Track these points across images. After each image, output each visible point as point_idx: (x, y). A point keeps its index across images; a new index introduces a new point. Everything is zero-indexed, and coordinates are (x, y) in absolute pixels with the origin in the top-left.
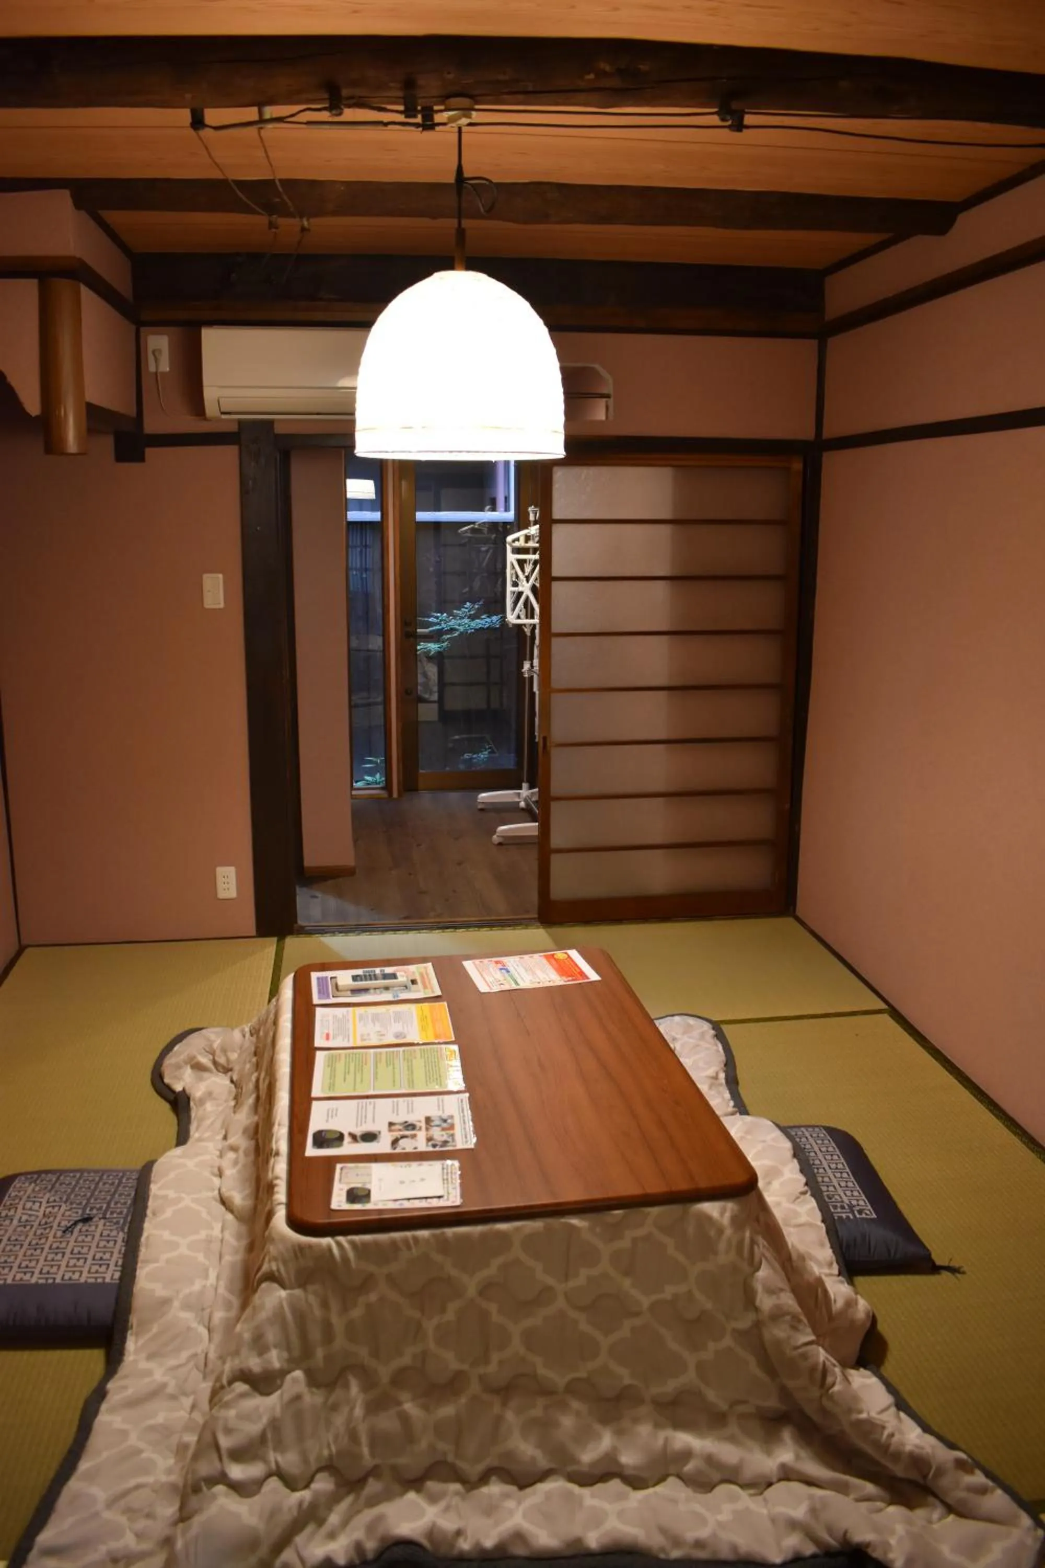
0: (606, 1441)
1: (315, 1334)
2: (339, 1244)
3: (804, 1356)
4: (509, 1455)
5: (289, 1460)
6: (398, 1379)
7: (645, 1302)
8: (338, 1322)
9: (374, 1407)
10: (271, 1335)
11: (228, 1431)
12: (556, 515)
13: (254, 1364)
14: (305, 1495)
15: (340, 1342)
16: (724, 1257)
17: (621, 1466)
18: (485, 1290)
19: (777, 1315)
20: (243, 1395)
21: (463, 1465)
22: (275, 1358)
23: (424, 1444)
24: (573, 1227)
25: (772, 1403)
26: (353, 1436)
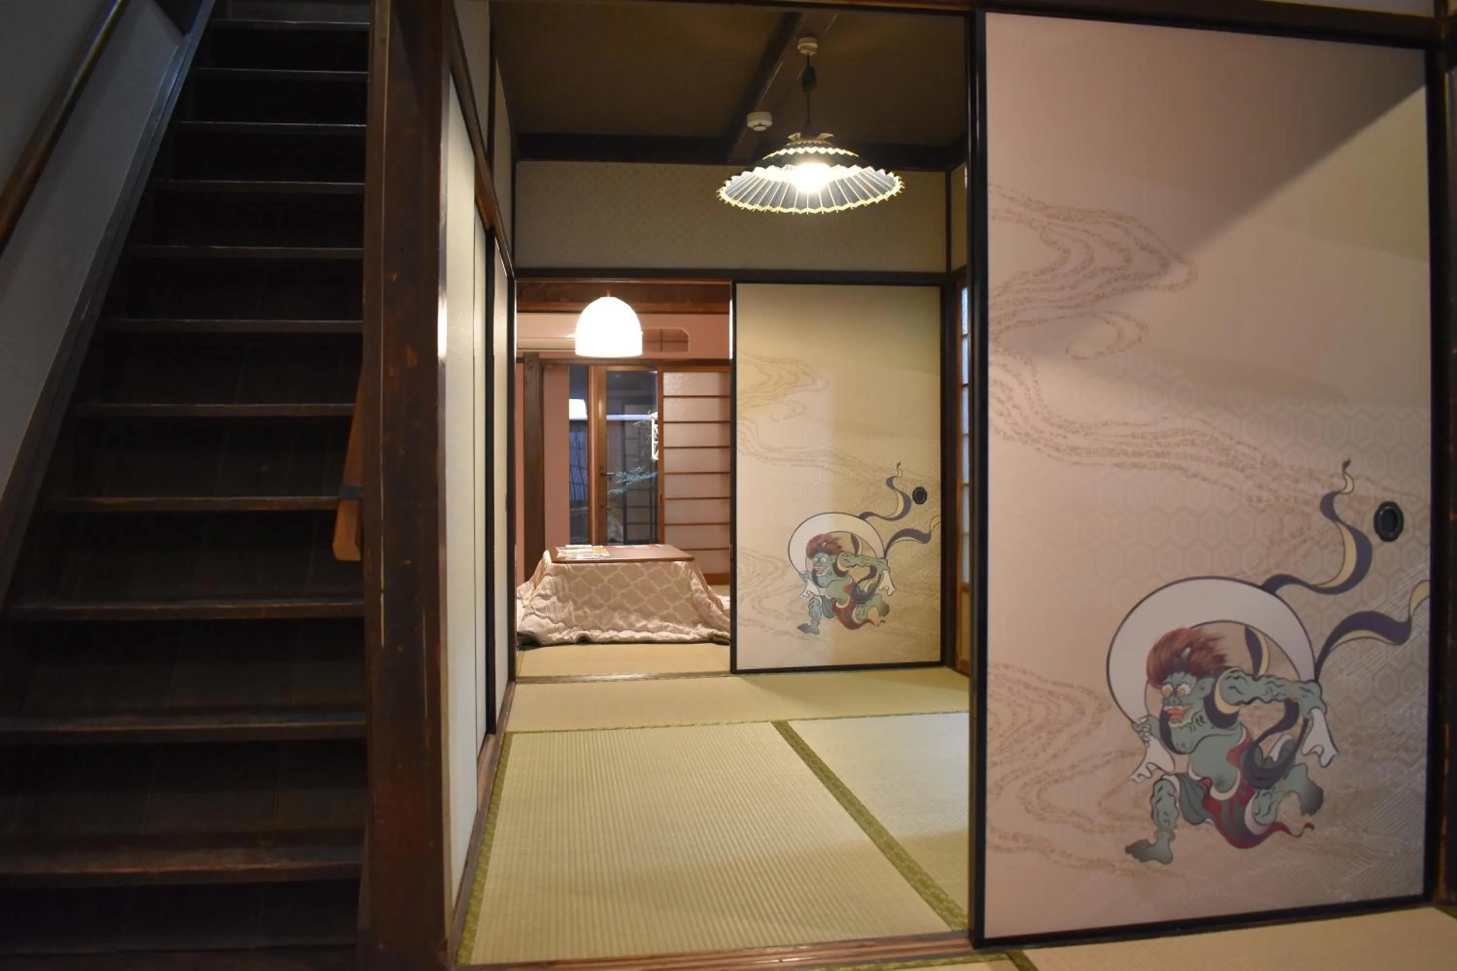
0: (644, 623)
1: (560, 588)
3: (704, 600)
4: (616, 624)
5: (552, 616)
6: (584, 603)
7: (658, 589)
8: (567, 587)
9: (576, 609)
10: (547, 586)
11: (535, 604)
12: (665, 393)
13: (543, 592)
14: (557, 626)
15: (567, 591)
16: (682, 575)
17: (650, 628)
18: (610, 581)
19: (697, 591)
20: (539, 599)
21: (601, 626)
22: (548, 592)
23: (590, 619)
24: (637, 566)
25: (696, 618)
26: (570, 614)
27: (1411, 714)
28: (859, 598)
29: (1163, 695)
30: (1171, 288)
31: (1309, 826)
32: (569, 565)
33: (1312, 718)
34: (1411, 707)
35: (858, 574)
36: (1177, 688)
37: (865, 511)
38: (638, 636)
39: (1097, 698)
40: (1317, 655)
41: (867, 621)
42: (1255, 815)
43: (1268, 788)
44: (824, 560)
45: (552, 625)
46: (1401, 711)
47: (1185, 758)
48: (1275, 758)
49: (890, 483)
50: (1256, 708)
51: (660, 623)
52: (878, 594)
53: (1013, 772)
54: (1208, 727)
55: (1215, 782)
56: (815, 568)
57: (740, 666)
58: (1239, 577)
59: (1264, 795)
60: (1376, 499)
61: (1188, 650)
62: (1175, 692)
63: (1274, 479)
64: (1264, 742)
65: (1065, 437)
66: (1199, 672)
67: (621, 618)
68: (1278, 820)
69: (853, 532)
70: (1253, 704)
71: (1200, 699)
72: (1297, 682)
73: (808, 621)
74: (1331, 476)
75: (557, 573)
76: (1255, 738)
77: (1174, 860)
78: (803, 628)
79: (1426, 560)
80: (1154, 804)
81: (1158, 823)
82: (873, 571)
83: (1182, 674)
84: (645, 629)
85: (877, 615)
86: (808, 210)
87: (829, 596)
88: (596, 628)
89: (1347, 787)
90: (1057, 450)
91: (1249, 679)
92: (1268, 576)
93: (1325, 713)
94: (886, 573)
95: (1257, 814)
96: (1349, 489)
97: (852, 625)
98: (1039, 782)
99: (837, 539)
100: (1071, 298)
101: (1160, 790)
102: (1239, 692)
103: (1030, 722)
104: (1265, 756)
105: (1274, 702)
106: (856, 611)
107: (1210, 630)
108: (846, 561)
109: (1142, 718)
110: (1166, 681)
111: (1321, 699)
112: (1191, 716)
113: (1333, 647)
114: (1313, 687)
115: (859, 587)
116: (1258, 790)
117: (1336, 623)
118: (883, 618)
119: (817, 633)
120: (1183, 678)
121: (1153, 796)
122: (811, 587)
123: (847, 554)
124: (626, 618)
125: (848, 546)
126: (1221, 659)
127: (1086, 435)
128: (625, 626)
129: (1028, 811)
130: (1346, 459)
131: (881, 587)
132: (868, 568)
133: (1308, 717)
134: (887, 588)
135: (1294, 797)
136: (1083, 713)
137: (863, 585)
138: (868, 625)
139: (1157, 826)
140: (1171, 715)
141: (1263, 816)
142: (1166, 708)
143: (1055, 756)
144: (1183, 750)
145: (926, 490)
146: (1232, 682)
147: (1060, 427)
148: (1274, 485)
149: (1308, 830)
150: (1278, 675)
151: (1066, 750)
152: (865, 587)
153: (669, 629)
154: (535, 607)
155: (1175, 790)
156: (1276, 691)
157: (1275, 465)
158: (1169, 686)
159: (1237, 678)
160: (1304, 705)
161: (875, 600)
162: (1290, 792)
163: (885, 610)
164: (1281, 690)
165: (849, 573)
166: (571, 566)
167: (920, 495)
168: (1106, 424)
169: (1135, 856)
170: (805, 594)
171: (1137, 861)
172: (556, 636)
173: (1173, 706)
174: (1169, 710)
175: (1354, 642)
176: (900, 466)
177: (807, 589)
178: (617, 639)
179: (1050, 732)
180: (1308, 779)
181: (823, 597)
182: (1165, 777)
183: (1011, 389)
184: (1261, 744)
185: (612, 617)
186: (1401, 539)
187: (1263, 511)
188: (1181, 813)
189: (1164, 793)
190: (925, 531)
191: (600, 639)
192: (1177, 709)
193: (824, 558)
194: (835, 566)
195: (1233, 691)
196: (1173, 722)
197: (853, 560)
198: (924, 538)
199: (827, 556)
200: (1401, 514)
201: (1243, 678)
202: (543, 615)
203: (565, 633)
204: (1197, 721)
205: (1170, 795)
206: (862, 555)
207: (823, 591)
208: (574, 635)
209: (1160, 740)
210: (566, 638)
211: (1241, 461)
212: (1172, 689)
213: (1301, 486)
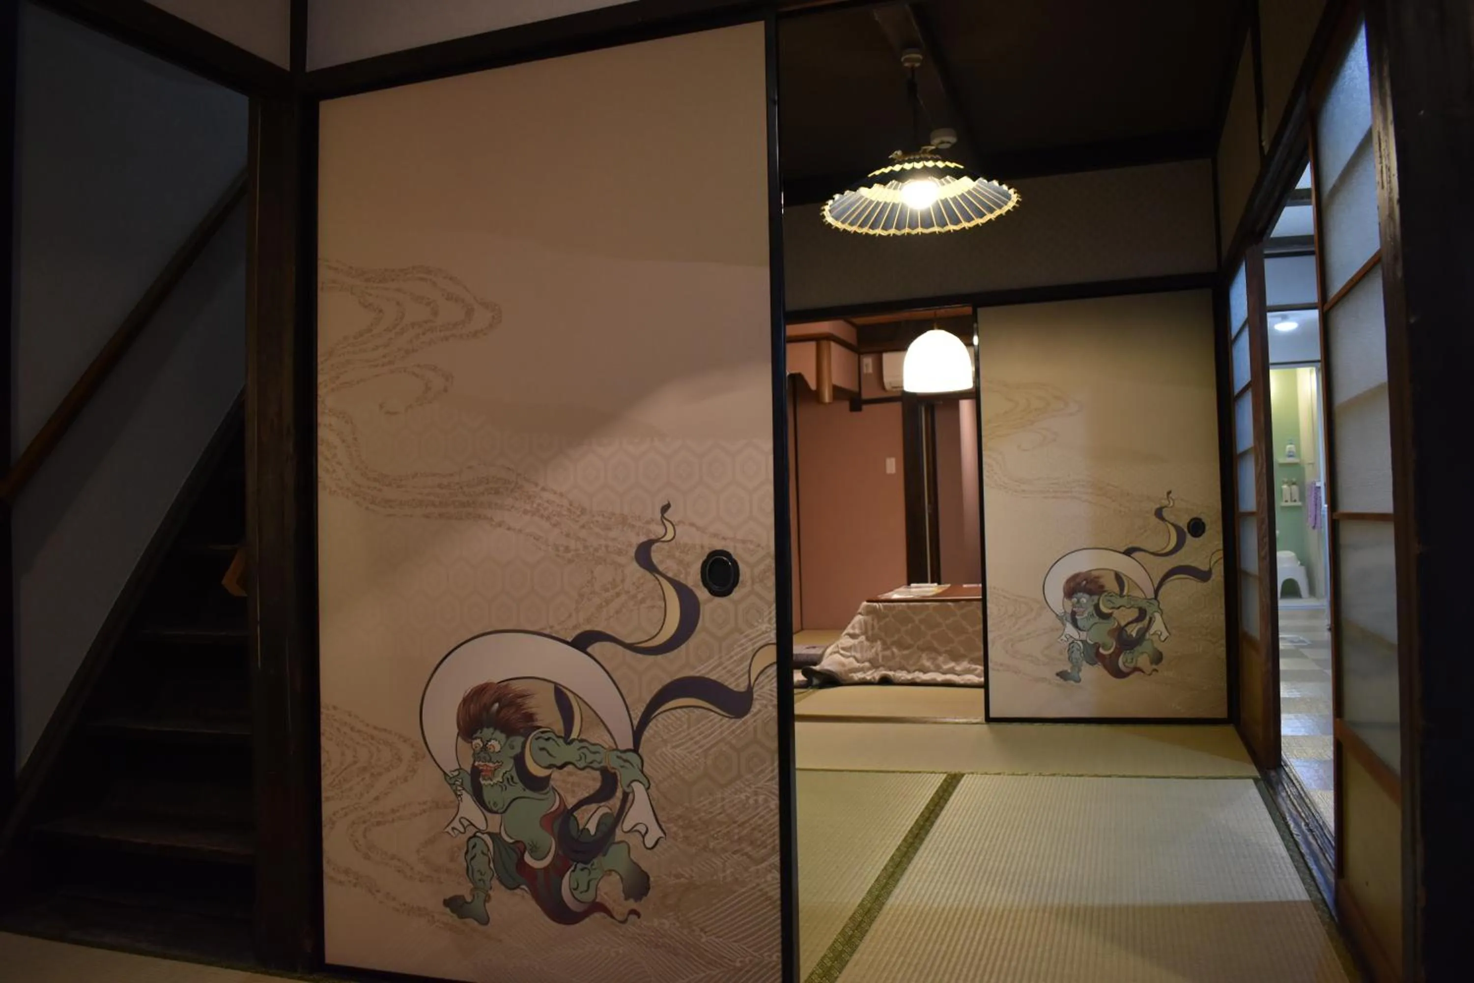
0: (952, 664)
1: (869, 627)
2: (879, 605)
4: (923, 665)
5: (858, 655)
6: (892, 643)
7: (970, 629)
8: (876, 626)
9: (884, 649)
10: (857, 626)
14: (861, 665)
15: (876, 630)
17: (956, 671)
18: (921, 621)
21: (909, 668)
22: (857, 631)
23: (898, 659)
24: (949, 606)
26: (877, 654)
27: (756, 801)
28: (1126, 643)
29: (474, 750)
30: (475, 334)
31: (634, 912)
32: (881, 604)
33: (633, 791)
34: (756, 793)
35: (1124, 616)
36: (487, 744)
37: (1130, 546)
38: (940, 678)
39: (412, 746)
40: (636, 723)
41: (1137, 669)
42: (573, 890)
43: (586, 863)
44: (1084, 600)
45: (857, 665)
46: (743, 796)
47: (497, 817)
48: (593, 831)
49: (1159, 513)
50: (570, 774)
51: (969, 666)
52: (1149, 639)
53: (343, 809)
54: (518, 789)
55: (528, 847)
56: (1074, 609)
57: (992, 715)
58: (547, 632)
59: (582, 870)
60: (702, 547)
61: (497, 705)
62: (485, 748)
63: (583, 527)
64: (579, 811)
65: (380, 490)
66: (509, 730)
67: (928, 659)
68: (598, 900)
69: (1119, 570)
70: (565, 769)
71: (511, 757)
72: (614, 750)
73: (1068, 668)
74: (648, 522)
75: (870, 612)
76: (569, 807)
77: (491, 920)
78: (1062, 675)
79: (770, 619)
80: (468, 861)
81: (472, 881)
82: (1142, 614)
83: (491, 730)
84: (952, 671)
85: (1148, 663)
86: (920, 230)
87: (1092, 641)
88: (902, 668)
89: (678, 876)
90: (373, 503)
91: (561, 741)
92: (578, 631)
93: (647, 789)
94: (1157, 616)
95: (575, 889)
96: (669, 537)
97: (1119, 674)
98: (364, 822)
99: (1098, 577)
100: (384, 356)
101: (474, 847)
102: (550, 755)
103: (355, 762)
104: (581, 827)
105: (588, 770)
106: (1123, 658)
107: (518, 686)
108: (1109, 602)
109: (454, 771)
110: (475, 736)
111: (642, 772)
112: (501, 774)
113: (653, 716)
114: (632, 757)
115: (1126, 631)
116: (575, 863)
117: (656, 688)
118: (1154, 667)
119: (1078, 681)
120: (493, 734)
121: (467, 853)
122: (1070, 629)
123: (1110, 594)
124: (934, 660)
125: (1111, 584)
126: (530, 717)
127: (398, 487)
128: (932, 667)
129: (357, 849)
130: (666, 503)
131: (1152, 631)
132: (1137, 610)
133: (628, 790)
134: (1159, 633)
135: (615, 878)
136: (400, 759)
137: (1131, 630)
138: (1137, 673)
139: (472, 883)
140: (482, 771)
141: (581, 892)
142: (476, 764)
143: (377, 799)
144: (495, 809)
145: (1204, 520)
146: (542, 743)
147: (375, 480)
148: (583, 533)
149: (633, 918)
150: (593, 741)
151: (386, 794)
152: (1133, 631)
153: (977, 672)
154: (840, 646)
155: (489, 850)
156: (590, 758)
157: (583, 511)
158: (479, 741)
159: (548, 739)
160: (624, 777)
161: (1146, 646)
162: (611, 871)
163: (1158, 658)
164: (598, 757)
165: (1114, 615)
166: (883, 605)
167: (1197, 527)
168: (415, 475)
169: (453, 911)
170: (1063, 637)
171: (455, 916)
172: (858, 676)
173: (483, 762)
174: (479, 765)
175: (679, 710)
176: (1171, 495)
177: (1065, 633)
178: (918, 680)
179: (372, 774)
180: (632, 860)
181: (1084, 642)
182: (479, 834)
183: (335, 447)
184: (575, 814)
185: (920, 657)
186: (736, 594)
187: (570, 561)
188: (495, 875)
189: (477, 850)
190: (1204, 567)
191: (902, 680)
192: (487, 766)
193: (1084, 599)
194: (1097, 607)
195: (545, 752)
196: (484, 779)
197: (1119, 602)
198: (1203, 576)
199: (1087, 596)
200: (735, 563)
201: (554, 740)
202: (848, 654)
203: (870, 672)
204: (508, 779)
205: (483, 853)
206: (1128, 596)
207: (1084, 635)
208: (877, 675)
209: (471, 796)
210: (868, 678)
211: (545, 509)
212: (482, 745)
213: (613, 534)
